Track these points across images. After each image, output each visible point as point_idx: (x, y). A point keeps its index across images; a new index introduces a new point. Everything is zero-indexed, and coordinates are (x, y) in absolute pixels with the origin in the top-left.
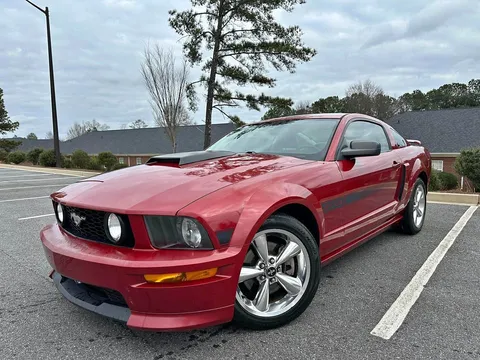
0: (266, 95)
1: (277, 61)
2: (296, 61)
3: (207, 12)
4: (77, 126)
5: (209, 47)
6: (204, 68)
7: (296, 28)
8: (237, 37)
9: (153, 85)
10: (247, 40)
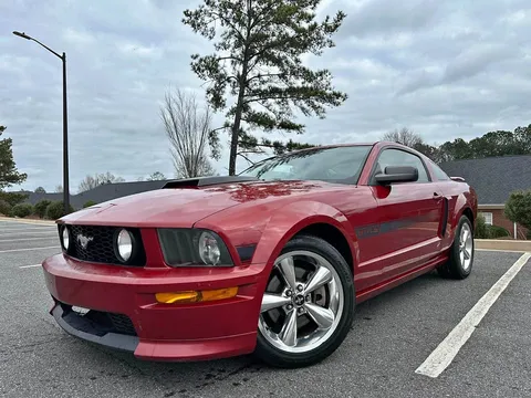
0: (294, 142)
1: (305, 106)
2: (326, 106)
3: (232, 57)
4: (89, 179)
5: (233, 93)
6: (228, 114)
7: (326, 71)
8: (263, 82)
9: (173, 130)
10: (273, 85)
